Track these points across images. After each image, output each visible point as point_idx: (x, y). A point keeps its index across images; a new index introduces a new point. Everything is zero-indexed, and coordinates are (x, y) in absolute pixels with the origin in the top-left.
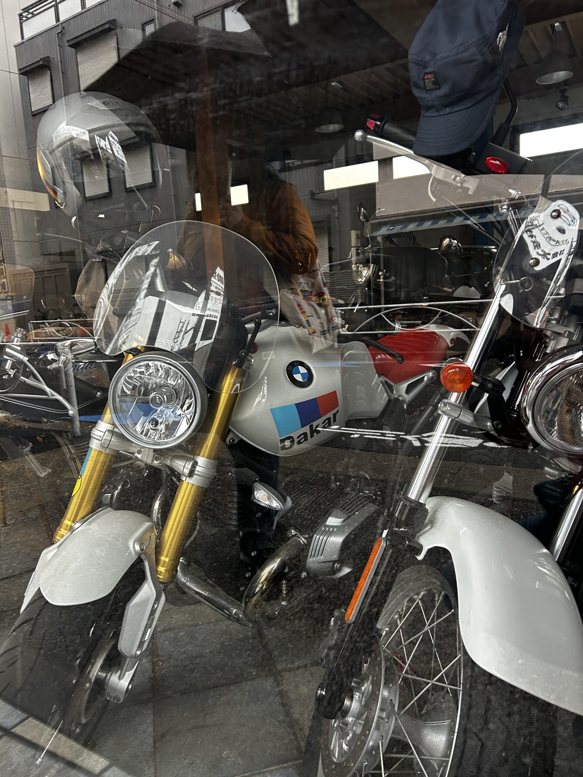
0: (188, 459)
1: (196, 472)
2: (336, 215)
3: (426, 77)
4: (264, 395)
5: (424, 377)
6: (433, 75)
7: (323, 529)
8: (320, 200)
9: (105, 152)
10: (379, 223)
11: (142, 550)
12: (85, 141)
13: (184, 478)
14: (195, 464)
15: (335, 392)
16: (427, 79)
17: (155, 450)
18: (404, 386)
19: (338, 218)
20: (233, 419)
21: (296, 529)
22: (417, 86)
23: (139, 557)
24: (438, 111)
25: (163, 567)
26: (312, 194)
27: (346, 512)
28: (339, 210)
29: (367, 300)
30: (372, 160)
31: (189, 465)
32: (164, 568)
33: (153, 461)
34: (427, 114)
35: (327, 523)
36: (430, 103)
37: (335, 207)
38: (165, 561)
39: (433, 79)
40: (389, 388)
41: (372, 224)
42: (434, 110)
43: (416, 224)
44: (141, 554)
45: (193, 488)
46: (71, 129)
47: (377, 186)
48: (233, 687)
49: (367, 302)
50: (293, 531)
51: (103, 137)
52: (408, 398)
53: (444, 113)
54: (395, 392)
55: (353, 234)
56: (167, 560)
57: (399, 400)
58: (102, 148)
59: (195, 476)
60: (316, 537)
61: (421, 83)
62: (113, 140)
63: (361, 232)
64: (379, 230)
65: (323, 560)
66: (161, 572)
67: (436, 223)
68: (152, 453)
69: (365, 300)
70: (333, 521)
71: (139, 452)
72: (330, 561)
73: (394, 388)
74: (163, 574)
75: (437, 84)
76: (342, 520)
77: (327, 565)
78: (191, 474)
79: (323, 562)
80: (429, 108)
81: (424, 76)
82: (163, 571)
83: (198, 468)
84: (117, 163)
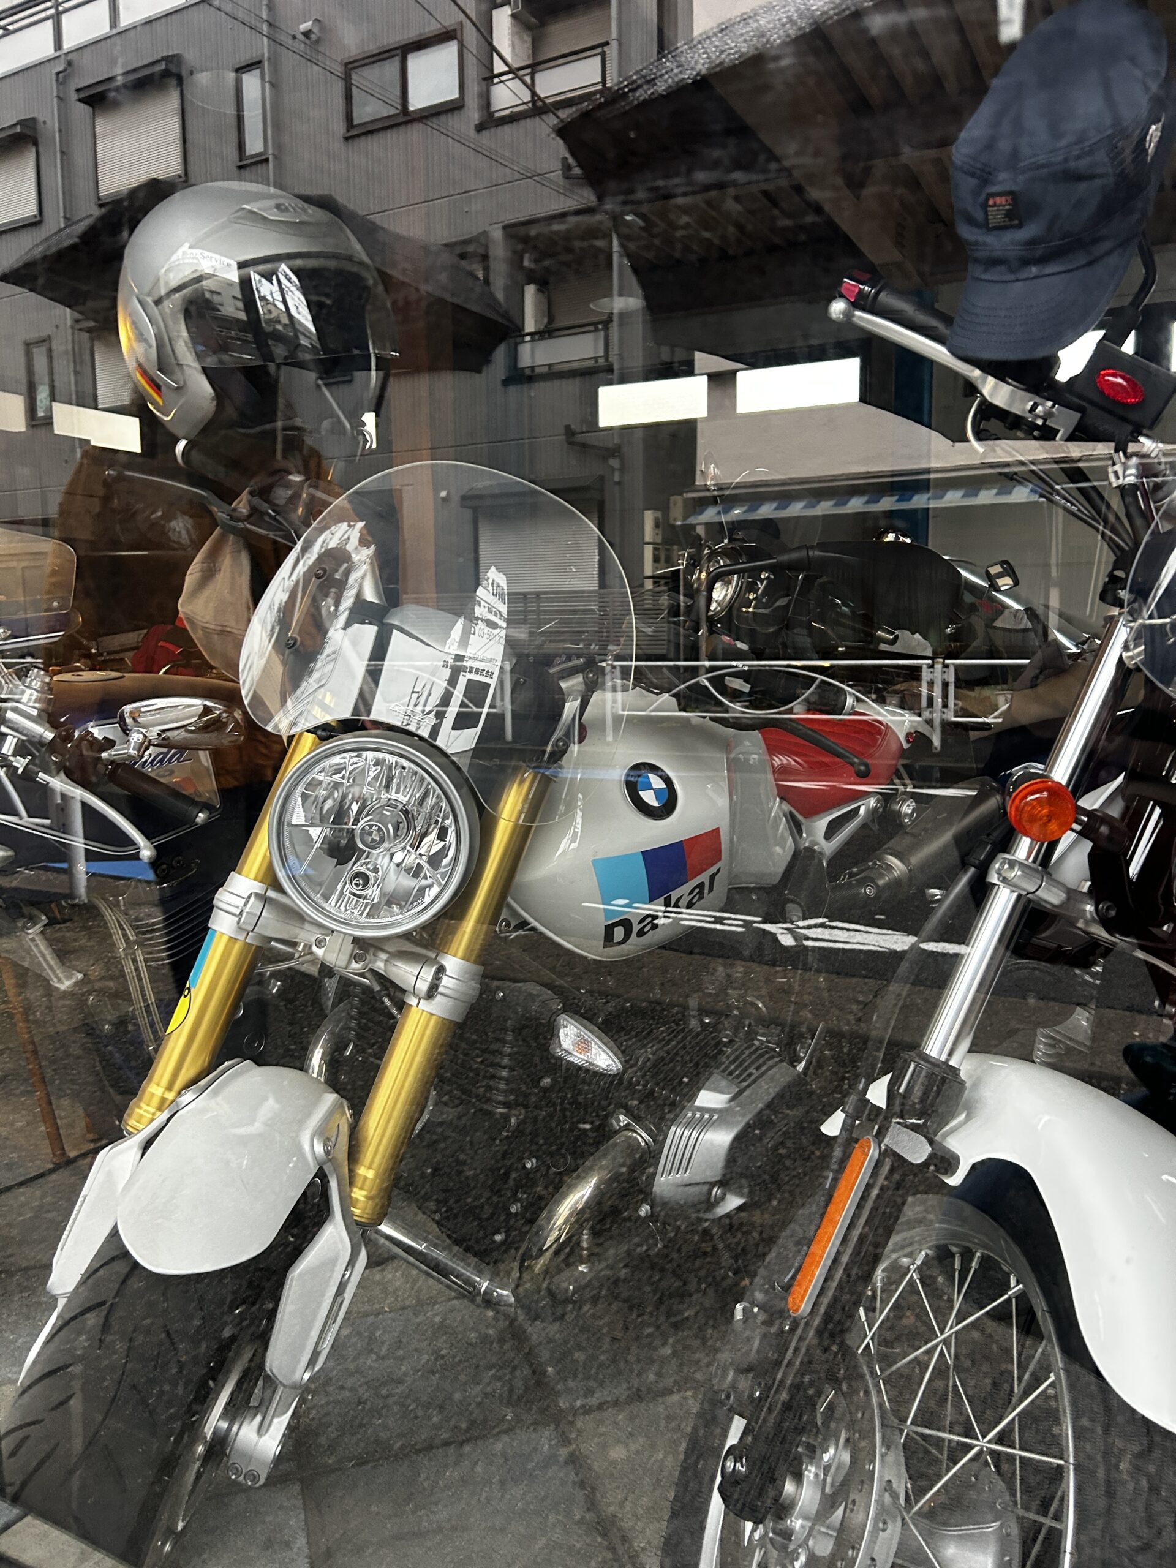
0: (425, 961)
1: (441, 989)
2: (617, 478)
3: (991, 202)
4: (575, 833)
5: (858, 808)
6: (1009, 198)
7: (690, 1114)
8: (584, 446)
9: (270, 307)
10: (701, 498)
11: (327, 1153)
12: (230, 284)
13: (412, 1001)
14: (441, 970)
15: (717, 831)
16: (995, 205)
17: (356, 940)
18: (822, 824)
19: (619, 483)
20: (518, 878)
21: (629, 1112)
22: (971, 221)
23: (321, 1169)
24: (1012, 271)
25: (361, 1189)
26: (569, 432)
27: (736, 1081)
28: (622, 470)
29: (672, 650)
30: (690, 372)
31: (428, 973)
32: (364, 1193)
33: (349, 962)
34: (987, 276)
35: (697, 1103)
36: (998, 254)
37: (615, 463)
38: (366, 1178)
39: (1007, 207)
40: (796, 827)
41: (686, 500)
42: (1003, 268)
43: (775, 505)
44: (325, 1163)
45: (432, 1023)
46: (199, 256)
47: (699, 426)
48: (467, 1448)
49: (672, 655)
50: (622, 1117)
51: (268, 276)
52: (828, 848)
53: (1025, 276)
54: (804, 835)
55: (649, 517)
56: (370, 1174)
57: (814, 851)
58: (263, 298)
59: (438, 998)
60: (675, 1132)
61: (979, 215)
62: (288, 284)
63: (663, 515)
64: (701, 513)
65: (686, 1182)
66: (357, 1200)
68: (348, 947)
69: (668, 650)
70: (708, 1099)
71: (319, 943)
72: (704, 1183)
73: (803, 828)
74: (360, 1205)
75: (1017, 216)
76: (727, 1097)
77: (697, 1189)
78: (432, 992)
79: (686, 1185)
80: (993, 262)
81: (987, 200)
82: (362, 1199)
83: (445, 981)
84: (296, 331)
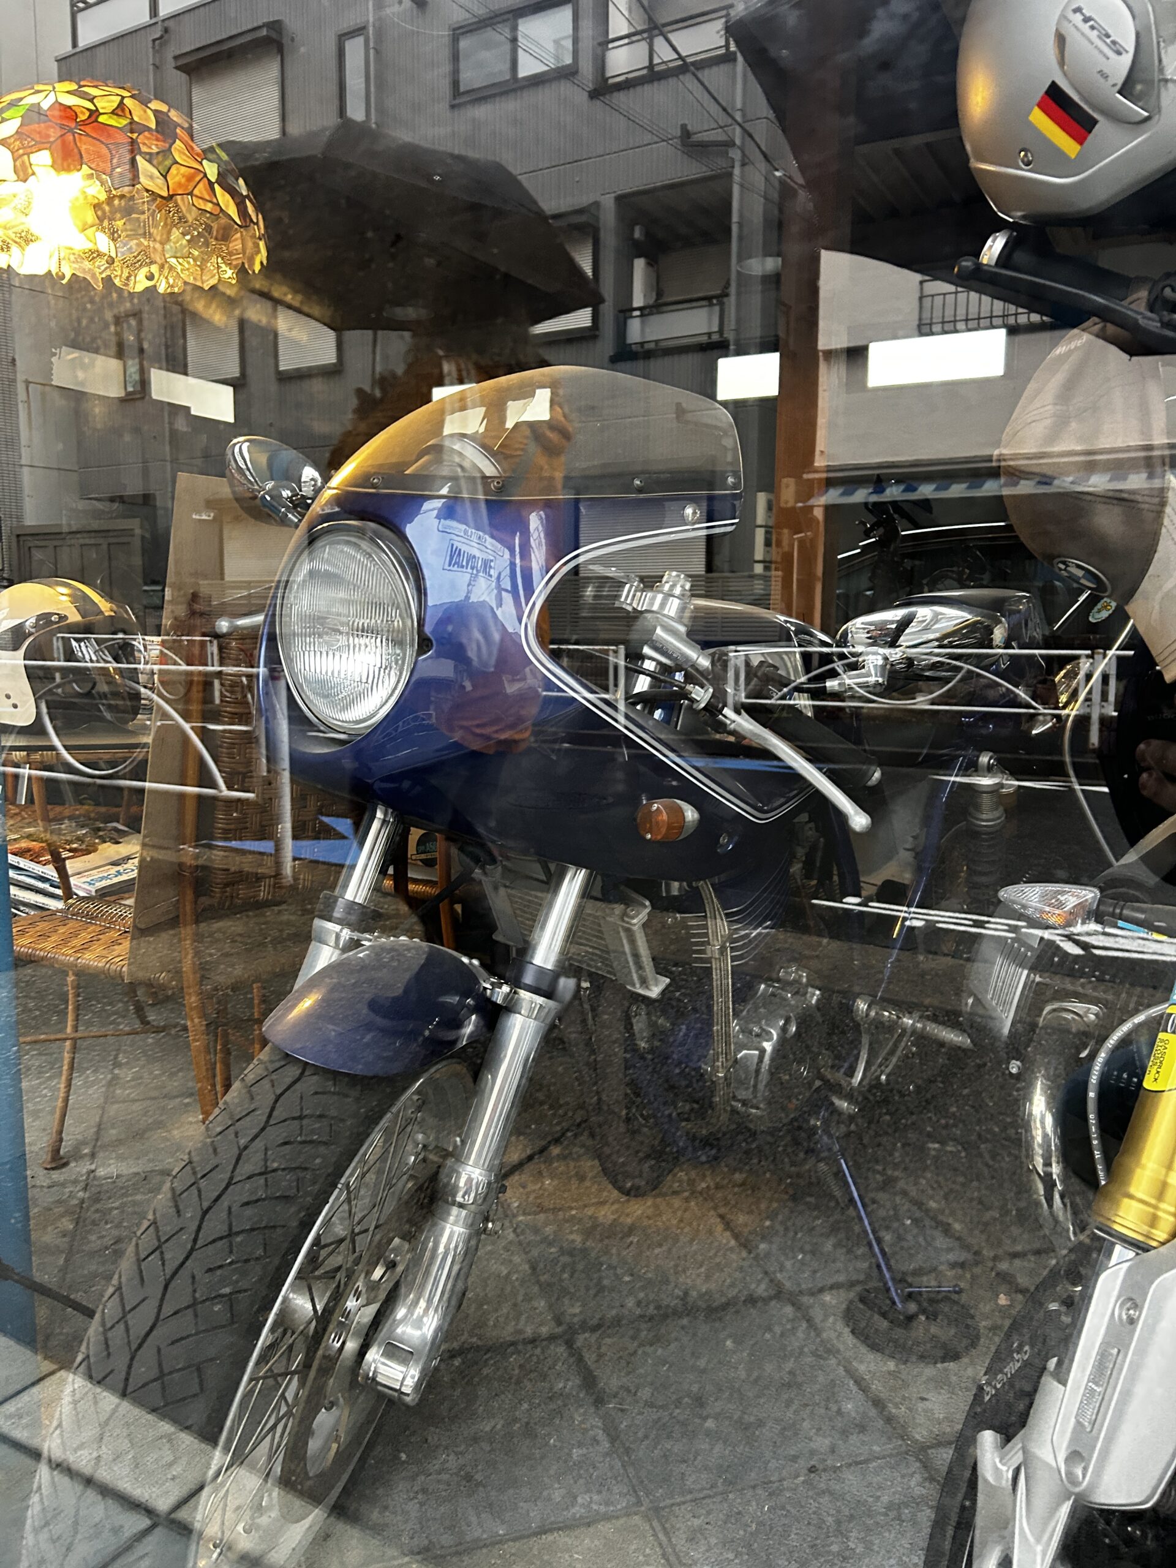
10: (821, 479)
41: (802, 482)
43: (902, 487)
55: (762, 499)
64: (820, 495)
67: (946, 488)
